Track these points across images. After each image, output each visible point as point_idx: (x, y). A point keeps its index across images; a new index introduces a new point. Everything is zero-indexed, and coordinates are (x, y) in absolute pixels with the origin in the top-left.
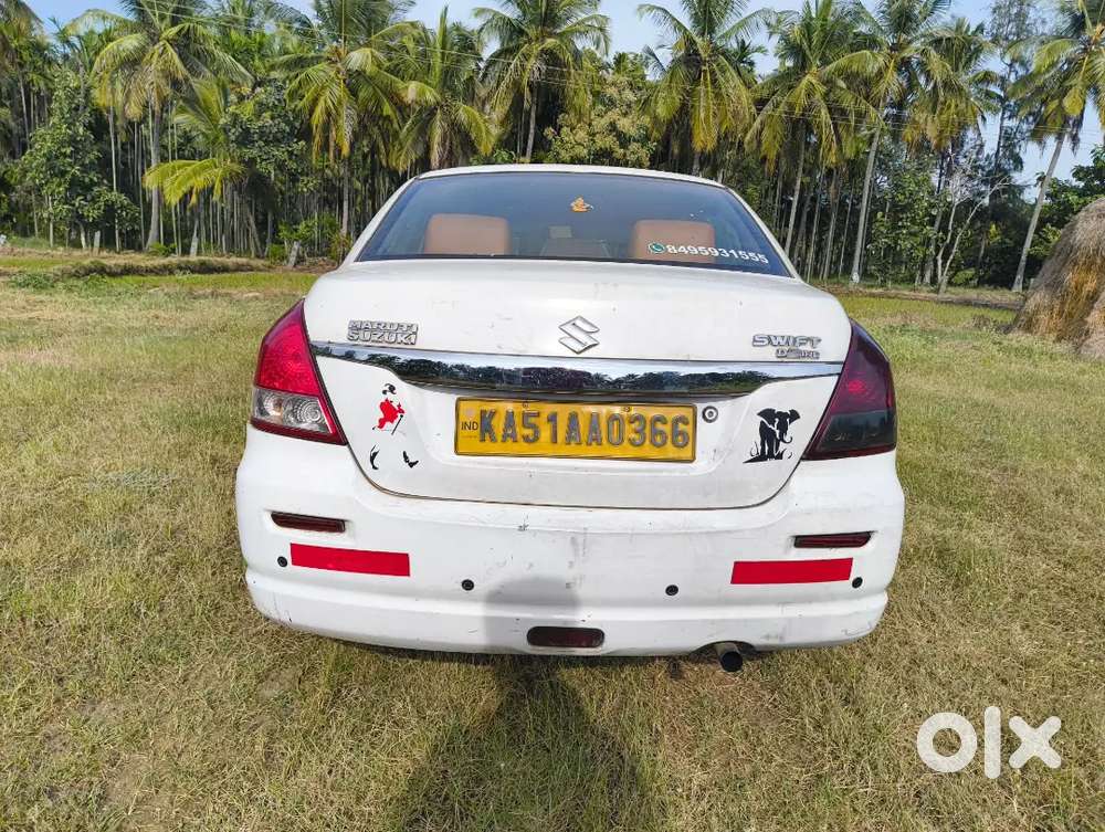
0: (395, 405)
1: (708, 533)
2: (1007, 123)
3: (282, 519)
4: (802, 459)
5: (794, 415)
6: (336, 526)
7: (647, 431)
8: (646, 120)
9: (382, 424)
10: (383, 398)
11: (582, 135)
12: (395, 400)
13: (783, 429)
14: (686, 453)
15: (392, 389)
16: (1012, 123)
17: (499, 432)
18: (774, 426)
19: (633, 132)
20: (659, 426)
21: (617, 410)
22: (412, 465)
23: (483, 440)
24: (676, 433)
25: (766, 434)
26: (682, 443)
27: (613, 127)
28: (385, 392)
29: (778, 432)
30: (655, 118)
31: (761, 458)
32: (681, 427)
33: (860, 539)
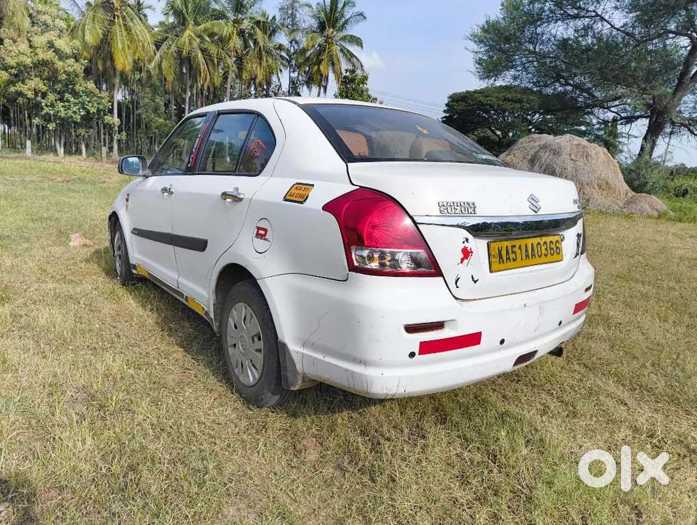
0: (469, 249)
2: (292, 75)
7: (548, 249)
9: (462, 261)
10: (462, 246)
12: (469, 246)
14: (560, 257)
15: (467, 240)
16: (295, 75)
17: (505, 259)
18: (579, 241)
19: (68, 51)
20: (552, 246)
21: (538, 240)
22: (475, 282)
23: (500, 263)
24: (557, 248)
27: (51, 45)
28: (464, 242)
29: (579, 244)
31: (577, 255)
32: (557, 245)
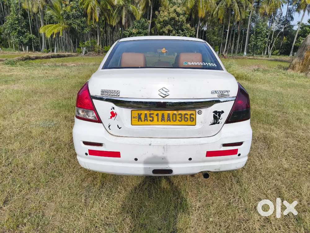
0: (114, 112)
1: (199, 144)
3: (86, 143)
4: (225, 123)
5: (223, 112)
6: (100, 145)
7: (183, 118)
8: (185, 8)
9: (111, 117)
10: (111, 111)
11: (166, 13)
12: (115, 111)
13: (220, 116)
14: (193, 123)
15: (113, 108)
16: (290, 7)
17: (143, 119)
18: (217, 115)
19: (181, 12)
20: (186, 116)
21: (175, 112)
22: (120, 128)
23: (139, 121)
24: (191, 118)
25: (215, 117)
26: (192, 120)
27: (175, 11)
28: (111, 109)
29: (218, 117)
30: (187, 8)
31: (214, 124)
32: (192, 116)
33: (240, 144)
